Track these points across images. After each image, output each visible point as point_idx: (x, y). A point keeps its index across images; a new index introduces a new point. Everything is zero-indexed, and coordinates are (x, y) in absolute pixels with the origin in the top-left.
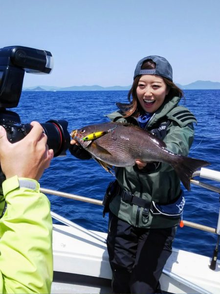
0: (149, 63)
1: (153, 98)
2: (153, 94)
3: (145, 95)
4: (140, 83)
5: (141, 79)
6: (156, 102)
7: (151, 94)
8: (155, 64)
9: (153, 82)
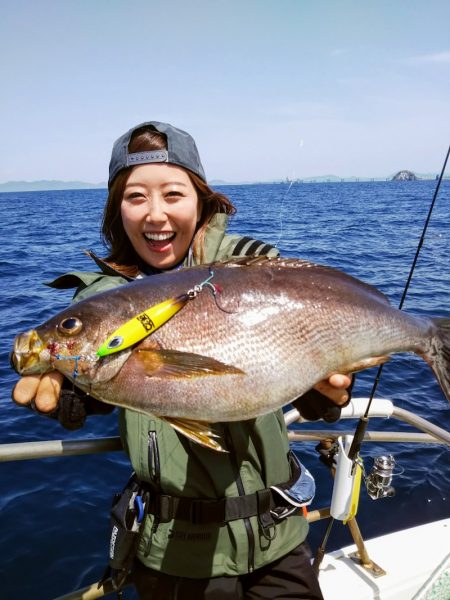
0: (147, 136)
1: (168, 227)
2: (169, 217)
3: (148, 219)
4: (130, 190)
5: (132, 179)
6: (179, 235)
7: (165, 218)
8: (164, 137)
9: (164, 185)
